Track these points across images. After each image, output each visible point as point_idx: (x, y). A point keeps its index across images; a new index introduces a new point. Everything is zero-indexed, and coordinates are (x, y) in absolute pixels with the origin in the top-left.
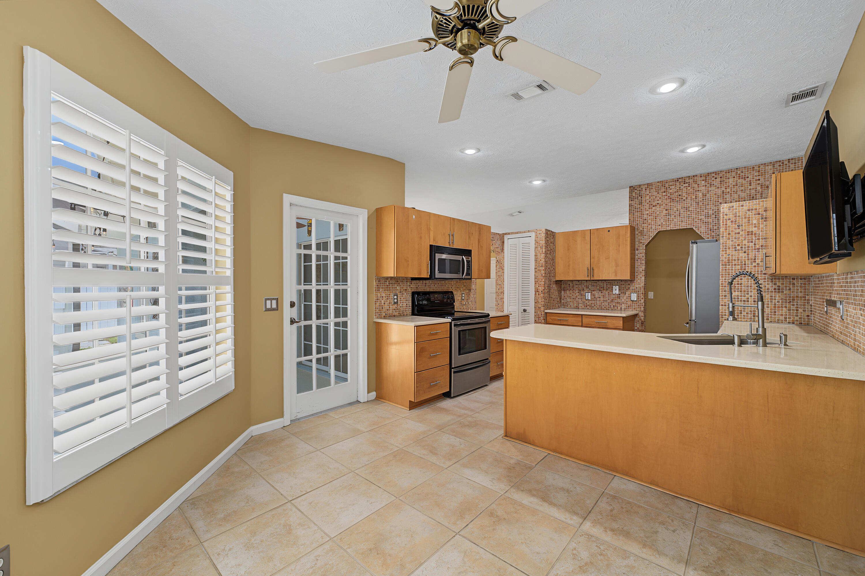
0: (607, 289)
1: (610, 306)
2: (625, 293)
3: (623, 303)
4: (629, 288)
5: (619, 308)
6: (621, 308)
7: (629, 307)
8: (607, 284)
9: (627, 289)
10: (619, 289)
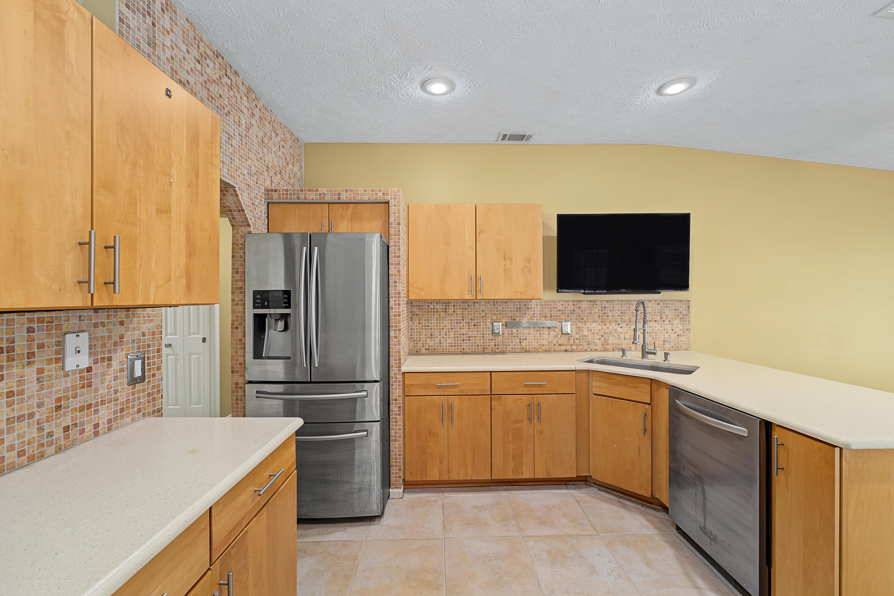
0: (31, 355)
1: (50, 434)
2: (110, 359)
3: (103, 403)
4: (122, 337)
5: (89, 428)
6: (96, 426)
7: (122, 410)
8: (30, 330)
9: (115, 344)
10: (90, 347)
